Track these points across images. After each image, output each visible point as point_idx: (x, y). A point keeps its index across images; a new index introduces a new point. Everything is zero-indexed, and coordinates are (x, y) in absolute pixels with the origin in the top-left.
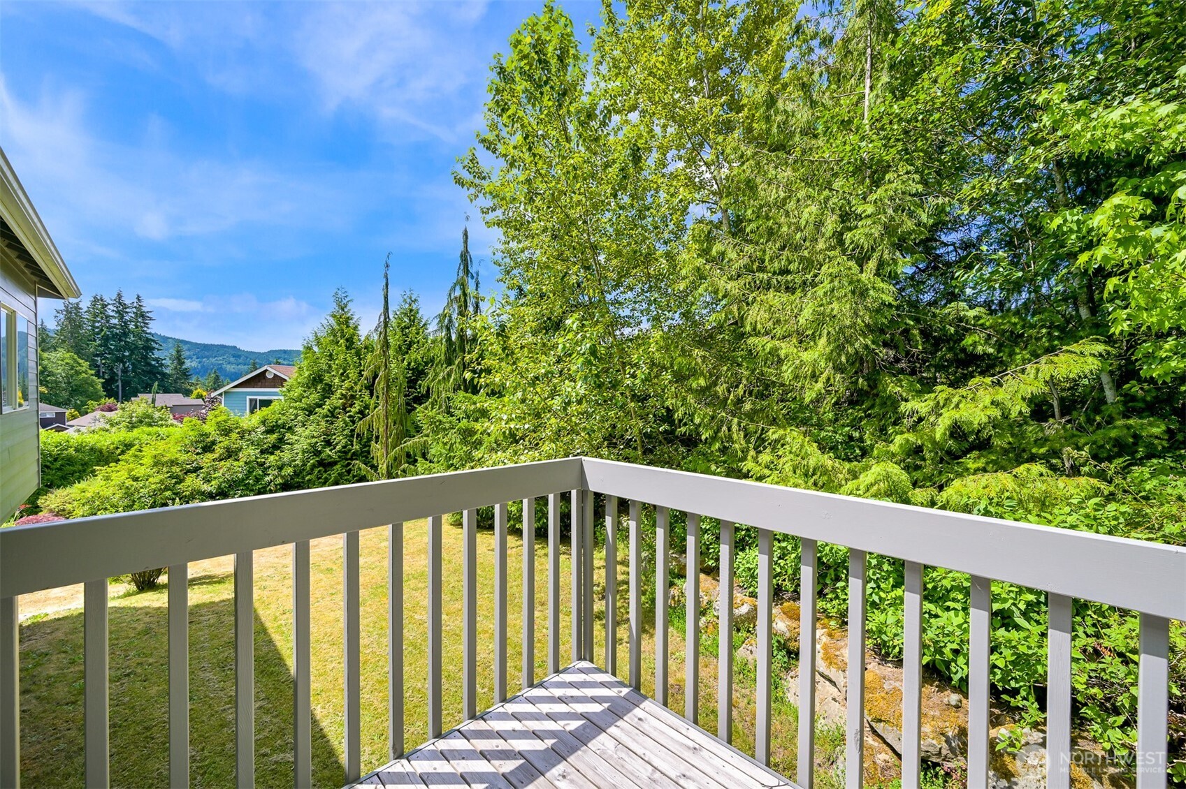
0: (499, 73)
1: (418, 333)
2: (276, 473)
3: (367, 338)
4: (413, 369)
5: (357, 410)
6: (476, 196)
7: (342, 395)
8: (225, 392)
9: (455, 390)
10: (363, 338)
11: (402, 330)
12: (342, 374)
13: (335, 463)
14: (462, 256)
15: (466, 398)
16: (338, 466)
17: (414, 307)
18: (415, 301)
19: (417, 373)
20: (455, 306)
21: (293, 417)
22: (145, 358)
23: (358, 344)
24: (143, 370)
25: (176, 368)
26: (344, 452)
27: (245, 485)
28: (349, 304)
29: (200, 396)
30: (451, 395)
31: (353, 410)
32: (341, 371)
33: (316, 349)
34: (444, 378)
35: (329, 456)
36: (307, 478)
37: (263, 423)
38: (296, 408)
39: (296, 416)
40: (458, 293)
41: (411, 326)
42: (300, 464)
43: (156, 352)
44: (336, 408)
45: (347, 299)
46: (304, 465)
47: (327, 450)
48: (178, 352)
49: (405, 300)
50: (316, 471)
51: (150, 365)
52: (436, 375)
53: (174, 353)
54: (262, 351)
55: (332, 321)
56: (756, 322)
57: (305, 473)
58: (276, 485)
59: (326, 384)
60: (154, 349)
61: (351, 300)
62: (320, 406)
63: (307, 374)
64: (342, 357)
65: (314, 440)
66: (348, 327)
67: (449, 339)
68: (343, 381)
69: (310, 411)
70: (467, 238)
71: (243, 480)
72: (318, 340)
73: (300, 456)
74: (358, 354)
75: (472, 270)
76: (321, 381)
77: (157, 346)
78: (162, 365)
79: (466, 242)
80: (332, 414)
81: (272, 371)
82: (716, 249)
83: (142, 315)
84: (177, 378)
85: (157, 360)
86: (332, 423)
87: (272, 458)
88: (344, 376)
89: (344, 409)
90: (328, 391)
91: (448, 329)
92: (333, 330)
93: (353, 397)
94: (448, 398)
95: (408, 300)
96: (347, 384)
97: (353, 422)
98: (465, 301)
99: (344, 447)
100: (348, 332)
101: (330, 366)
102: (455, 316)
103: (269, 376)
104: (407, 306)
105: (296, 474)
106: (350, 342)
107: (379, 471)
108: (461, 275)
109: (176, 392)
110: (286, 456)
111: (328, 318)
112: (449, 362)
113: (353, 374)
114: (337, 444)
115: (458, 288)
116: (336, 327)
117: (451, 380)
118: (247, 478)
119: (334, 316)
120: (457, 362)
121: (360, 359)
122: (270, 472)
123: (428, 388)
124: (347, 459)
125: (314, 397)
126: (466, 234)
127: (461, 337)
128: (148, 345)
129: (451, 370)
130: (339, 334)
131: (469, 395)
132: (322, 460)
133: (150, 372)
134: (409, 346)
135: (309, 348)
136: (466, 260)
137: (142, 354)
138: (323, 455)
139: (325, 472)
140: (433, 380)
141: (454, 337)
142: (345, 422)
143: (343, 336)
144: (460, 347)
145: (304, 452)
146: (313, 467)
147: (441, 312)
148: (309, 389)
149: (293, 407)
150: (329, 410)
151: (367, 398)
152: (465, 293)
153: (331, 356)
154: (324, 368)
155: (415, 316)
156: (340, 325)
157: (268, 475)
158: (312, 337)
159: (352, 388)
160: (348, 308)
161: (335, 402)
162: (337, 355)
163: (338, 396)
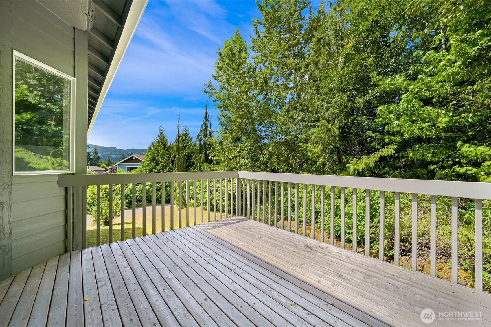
0: (219, 54)
1: (188, 142)
2: (140, 192)
3: (170, 144)
4: (187, 155)
5: (167, 170)
6: (211, 96)
7: (162, 164)
8: (118, 164)
9: (203, 163)
10: (169, 144)
11: (183, 141)
12: (162, 157)
14: (205, 114)
15: (207, 165)
17: (187, 132)
18: (187, 130)
19: (188, 157)
20: (203, 132)
23: (167, 146)
25: (95, 156)
27: (130, 197)
28: (164, 132)
29: (103, 167)
30: (201, 164)
31: (166, 170)
32: (162, 156)
33: (152, 148)
34: (199, 158)
35: (158, 187)
36: (150, 194)
38: (146, 170)
40: (204, 127)
41: (186, 139)
42: (148, 189)
44: (160, 169)
45: (163, 130)
46: (150, 190)
48: (95, 150)
49: (184, 130)
52: (196, 157)
53: (94, 150)
54: (125, 149)
55: (158, 138)
56: (301, 139)
57: (149, 193)
59: (157, 161)
61: (165, 130)
62: (155, 169)
63: (150, 157)
64: (162, 151)
66: (164, 140)
67: (200, 144)
68: (162, 160)
69: (151, 170)
70: (207, 107)
71: (129, 195)
72: (153, 144)
73: (148, 186)
74: (167, 150)
75: (209, 119)
76: (155, 160)
81: (135, 156)
82: (291, 114)
84: (95, 160)
87: (138, 187)
88: (163, 158)
89: (163, 170)
90: (157, 163)
91: (200, 141)
92: (158, 141)
93: (166, 166)
94: (200, 166)
95: (185, 130)
96: (164, 161)
98: (206, 131)
100: (164, 142)
101: (158, 154)
102: (202, 136)
103: (134, 158)
104: (185, 132)
106: (165, 145)
107: (176, 191)
108: (205, 121)
109: (95, 165)
111: (157, 137)
112: (201, 153)
113: (166, 157)
115: (204, 126)
116: (160, 140)
117: (202, 159)
119: (159, 136)
120: (203, 153)
121: (168, 152)
122: (138, 192)
123: (193, 162)
125: (152, 166)
127: (205, 144)
129: (201, 156)
130: (161, 143)
131: (208, 164)
134: (185, 147)
135: (150, 148)
136: (207, 116)
140: (195, 159)
141: (202, 144)
143: (162, 143)
144: (204, 147)
145: (149, 185)
147: (198, 135)
148: (151, 162)
149: (145, 169)
150: (158, 170)
151: (171, 166)
152: (206, 128)
153: (158, 151)
154: (156, 155)
155: (187, 136)
156: (161, 139)
157: (137, 193)
158: (151, 144)
159: (166, 162)
160: (164, 133)
161: (160, 167)
162: (160, 150)
163: (161, 165)
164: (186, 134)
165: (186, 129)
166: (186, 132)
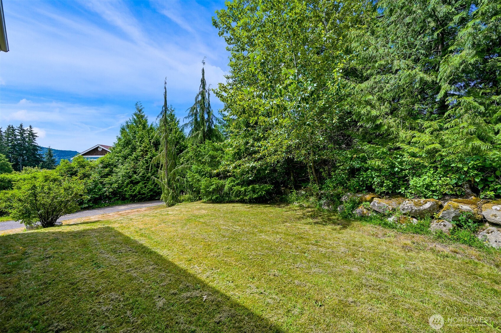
2: (109, 186)
5: (149, 157)
7: (141, 150)
10: (150, 125)
12: (141, 141)
13: (138, 182)
14: (201, 81)
16: (140, 184)
20: (199, 104)
21: (117, 160)
22: (34, 154)
23: (148, 127)
24: (32, 160)
26: (143, 177)
27: (94, 192)
30: (199, 144)
31: (147, 157)
32: (140, 139)
33: (127, 129)
35: (136, 178)
36: (124, 190)
37: (102, 163)
38: (118, 156)
39: (118, 160)
40: (200, 98)
41: (172, 121)
42: (121, 182)
43: (39, 151)
44: (138, 156)
45: (142, 107)
46: (123, 183)
47: (135, 176)
50: (129, 186)
51: (36, 157)
55: (135, 117)
57: (123, 187)
58: (109, 193)
59: (133, 145)
60: (38, 150)
61: (144, 108)
62: (130, 155)
63: (123, 141)
64: (140, 133)
65: (128, 171)
66: (142, 119)
67: (196, 120)
69: (125, 158)
70: (204, 72)
71: (92, 189)
72: (127, 125)
73: (121, 178)
74: (148, 132)
76: (130, 144)
77: (39, 149)
78: (42, 157)
79: (203, 74)
80: (137, 159)
81: (101, 147)
83: (32, 135)
84: (49, 163)
85: (39, 155)
86: (137, 163)
87: (107, 179)
89: (143, 156)
90: (134, 149)
91: (196, 115)
92: (135, 121)
93: (147, 151)
96: (143, 145)
97: (147, 163)
98: (204, 103)
99: (143, 174)
100: (143, 122)
101: (134, 137)
102: (199, 109)
103: (100, 150)
105: (119, 188)
106: (144, 126)
110: (113, 178)
111: (133, 115)
112: (197, 130)
113: (147, 141)
114: (140, 173)
115: (199, 96)
116: (137, 120)
117: (199, 137)
118: (94, 189)
119: (135, 114)
120: (201, 130)
121: (149, 134)
122: (106, 186)
124: (144, 180)
125: (127, 151)
126: (203, 70)
128: (36, 148)
129: (199, 133)
130: (138, 123)
132: (132, 181)
133: (35, 161)
134: (171, 130)
136: (204, 83)
137: (32, 152)
138: (133, 178)
139: (134, 186)
142: (143, 163)
143: (140, 123)
144: (202, 123)
145: (123, 177)
146: (128, 184)
147: (190, 110)
148: (124, 147)
149: (116, 156)
150: (135, 157)
151: (154, 151)
152: (203, 98)
153: (135, 132)
154: (132, 138)
155: (173, 117)
156: (138, 118)
157: (105, 188)
158: (125, 124)
159: (146, 147)
160: (142, 111)
161: (138, 153)
162: (138, 132)
163: (139, 150)
164: (172, 115)
165: (171, 109)
166: (171, 112)
